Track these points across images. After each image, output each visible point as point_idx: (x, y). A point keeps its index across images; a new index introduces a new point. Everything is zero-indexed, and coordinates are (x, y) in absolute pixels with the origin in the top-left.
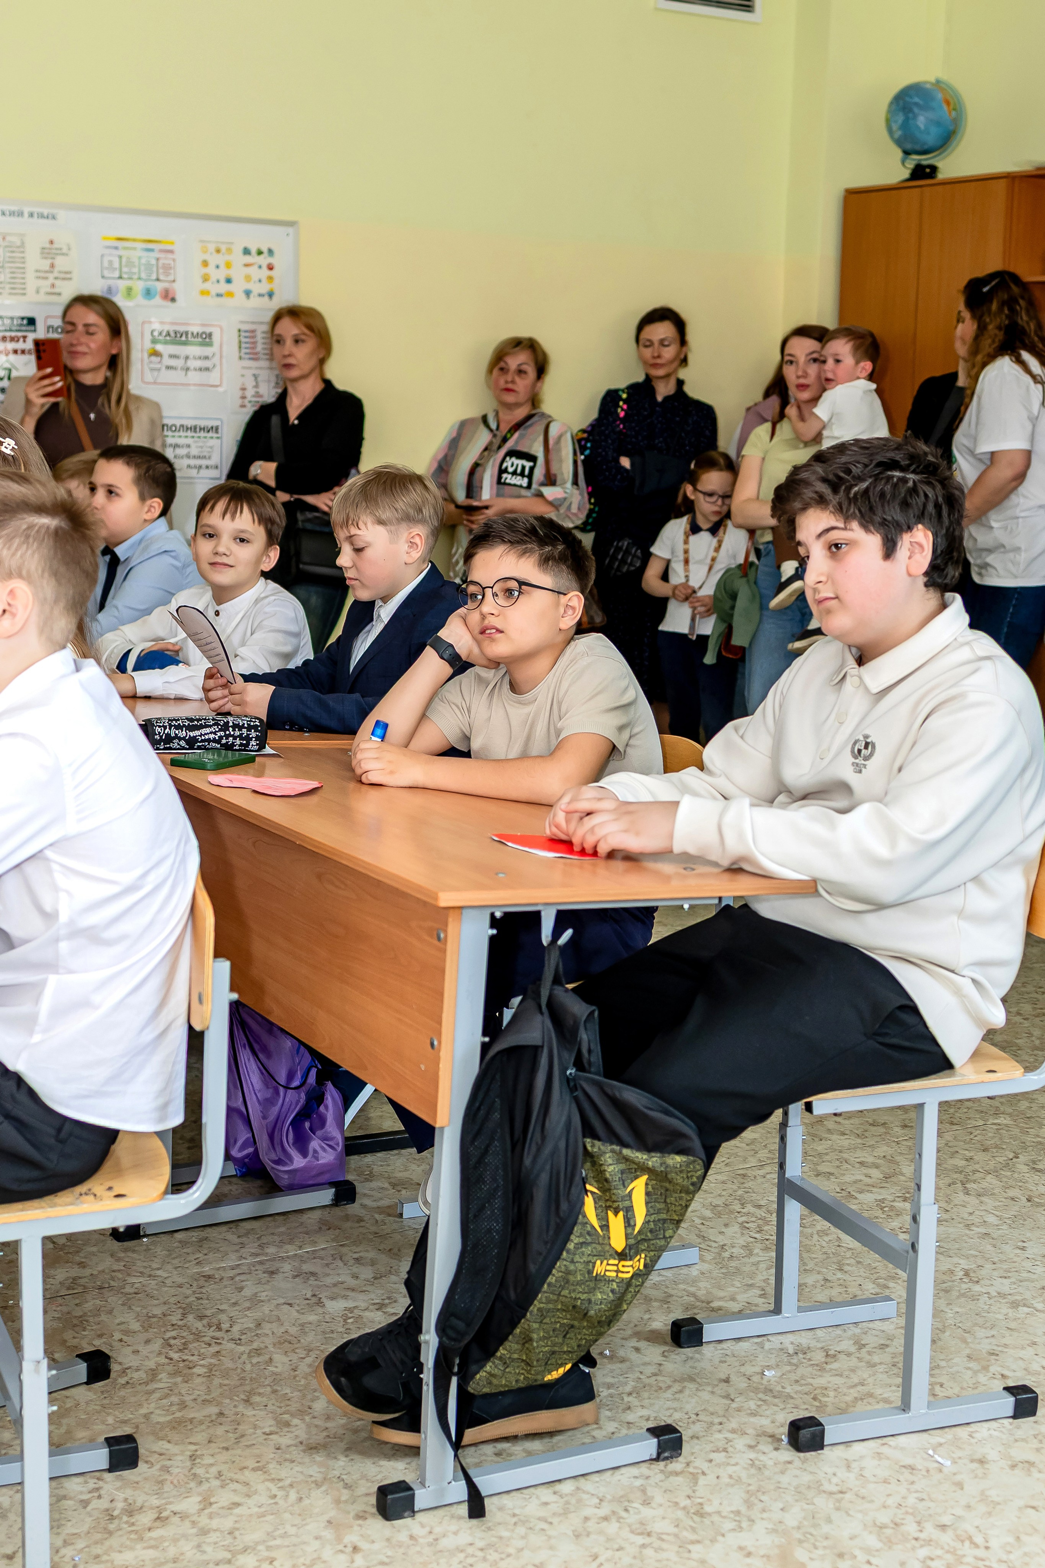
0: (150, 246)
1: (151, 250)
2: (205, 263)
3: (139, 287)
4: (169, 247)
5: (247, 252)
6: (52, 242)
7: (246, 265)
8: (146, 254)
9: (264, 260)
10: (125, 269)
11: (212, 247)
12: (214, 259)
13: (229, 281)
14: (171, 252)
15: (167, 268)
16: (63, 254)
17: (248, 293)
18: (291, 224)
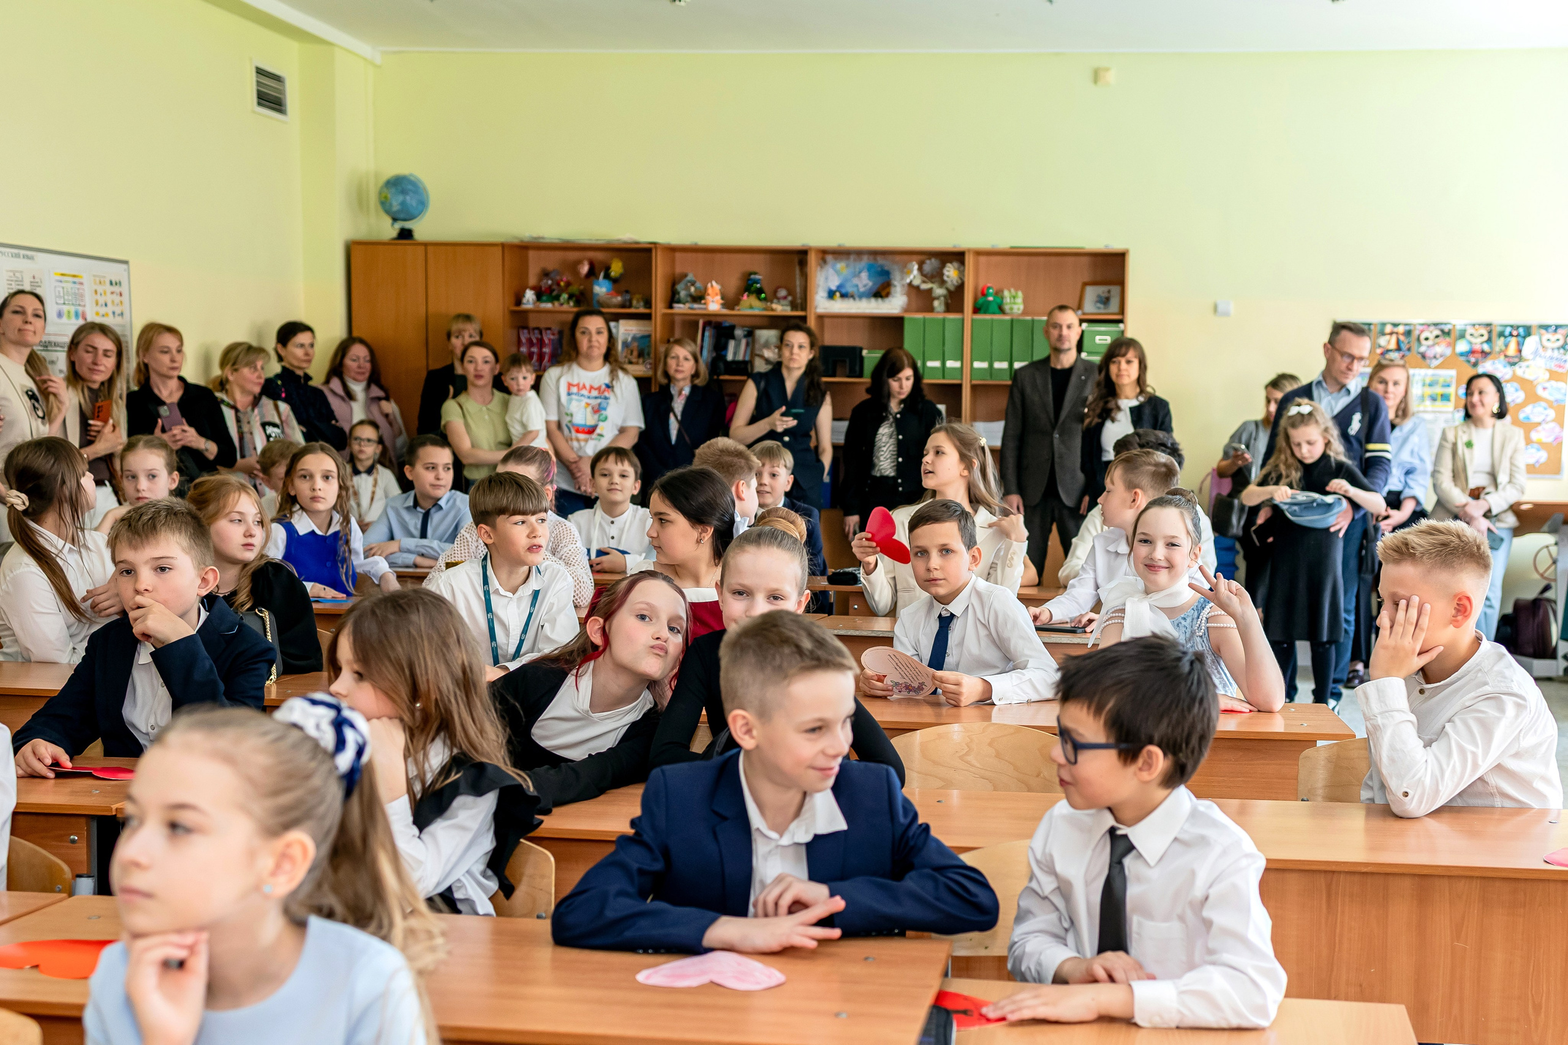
0: (75, 280)
1: (75, 283)
2: (96, 292)
3: (72, 309)
4: (81, 281)
5: (111, 283)
6: (34, 277)
7: (112, 293)
8: (73, 285)
9: (116, 289)
10: (66, 297)
11: (98, 280)
12: (100, 289)
13: (106, 305)
14: (81, 284)
15: (82, 296)
16: (40, 286)
17: (114, 313)
18: (126, 262)
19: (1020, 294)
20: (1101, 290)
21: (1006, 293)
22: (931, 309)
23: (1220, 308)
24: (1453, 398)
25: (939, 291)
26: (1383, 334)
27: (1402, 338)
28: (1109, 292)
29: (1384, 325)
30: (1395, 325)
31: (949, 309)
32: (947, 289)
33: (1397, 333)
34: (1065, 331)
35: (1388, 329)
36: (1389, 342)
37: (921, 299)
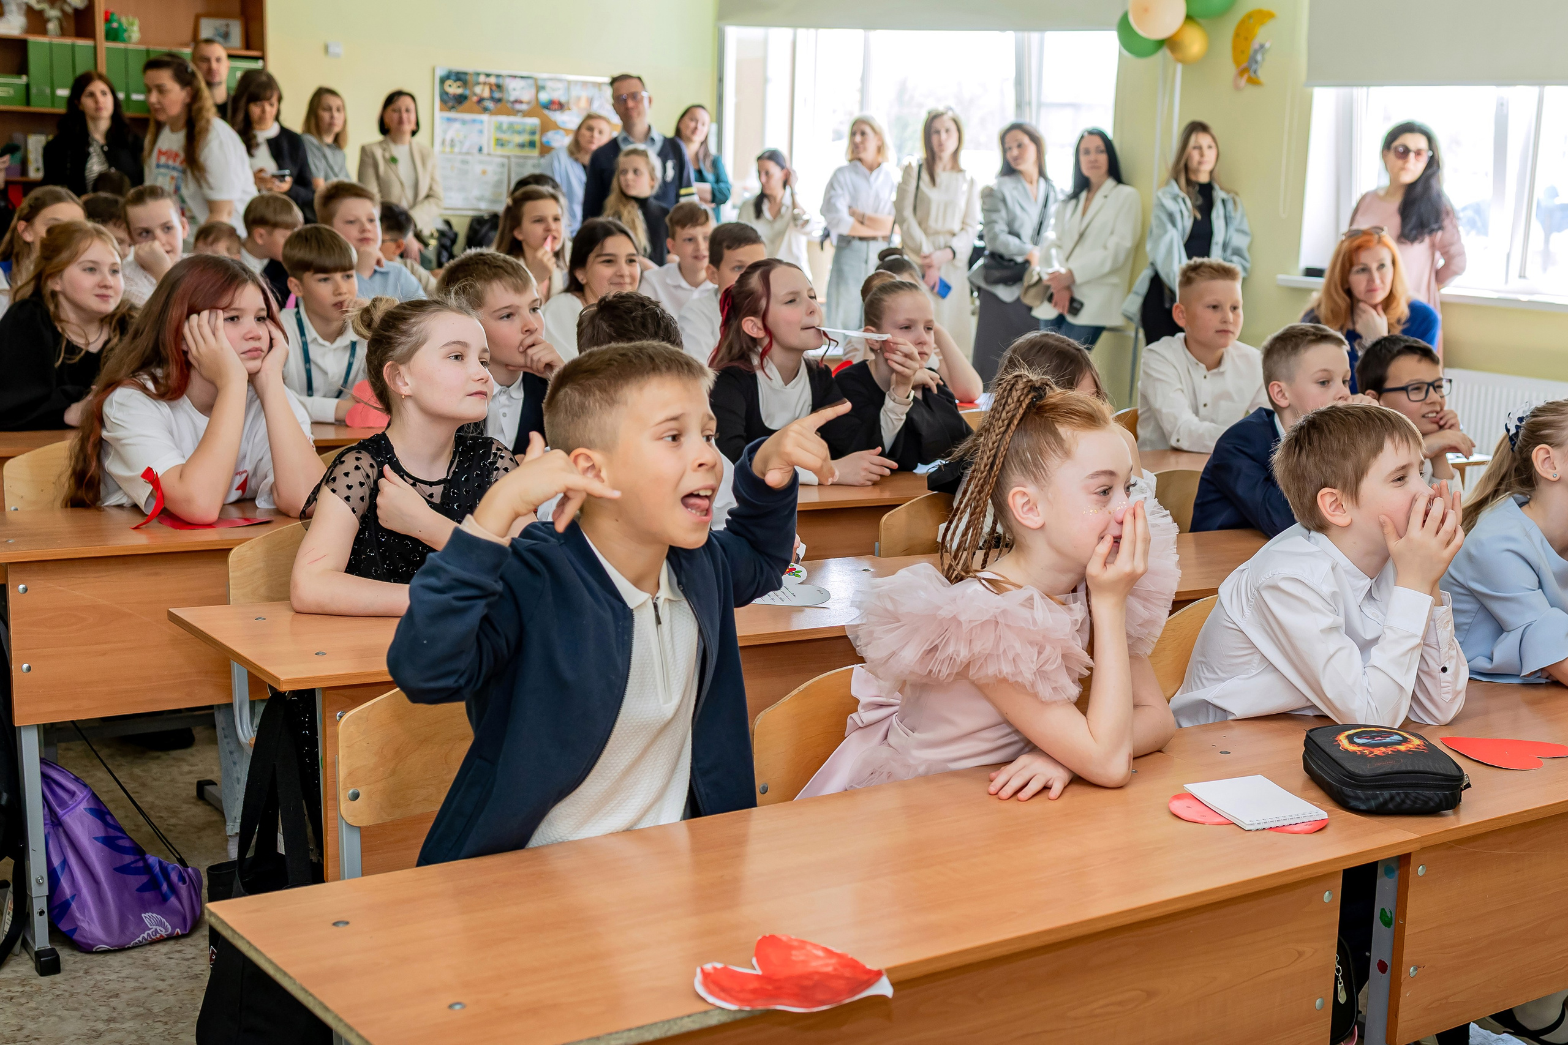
19: (137, 22)
20: (219, 23)
21: (124, 20)
22: (44, 32)
23: (331, 50)
24: (538, 144)
25: (53, 13)
26: (479, 84)
27: (494, 88)
28: (227, 26)
29: (478, 74)
30: (488, 75)
31: (63, 33)
32: (63, 11)
33: (490, 85)
34: (214, 65)
35: (482, 79)
36: (483, 90)
37: (36, 20)
